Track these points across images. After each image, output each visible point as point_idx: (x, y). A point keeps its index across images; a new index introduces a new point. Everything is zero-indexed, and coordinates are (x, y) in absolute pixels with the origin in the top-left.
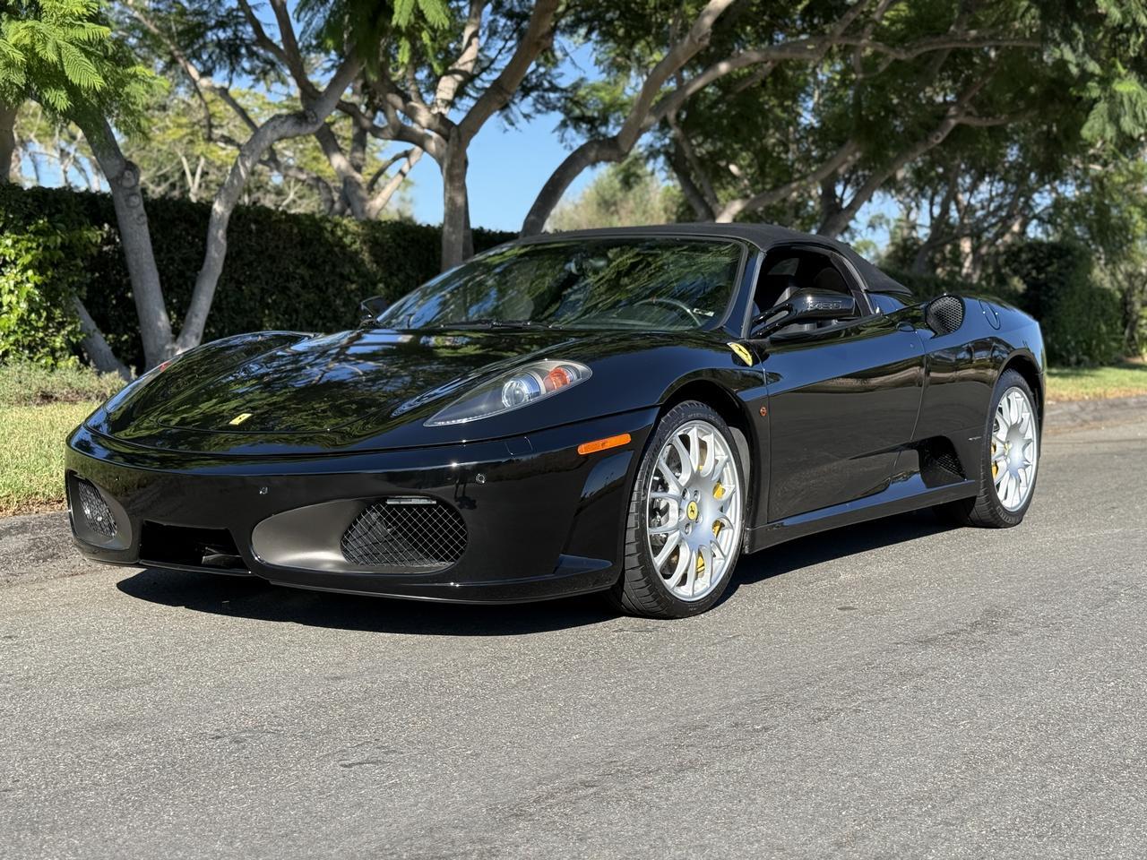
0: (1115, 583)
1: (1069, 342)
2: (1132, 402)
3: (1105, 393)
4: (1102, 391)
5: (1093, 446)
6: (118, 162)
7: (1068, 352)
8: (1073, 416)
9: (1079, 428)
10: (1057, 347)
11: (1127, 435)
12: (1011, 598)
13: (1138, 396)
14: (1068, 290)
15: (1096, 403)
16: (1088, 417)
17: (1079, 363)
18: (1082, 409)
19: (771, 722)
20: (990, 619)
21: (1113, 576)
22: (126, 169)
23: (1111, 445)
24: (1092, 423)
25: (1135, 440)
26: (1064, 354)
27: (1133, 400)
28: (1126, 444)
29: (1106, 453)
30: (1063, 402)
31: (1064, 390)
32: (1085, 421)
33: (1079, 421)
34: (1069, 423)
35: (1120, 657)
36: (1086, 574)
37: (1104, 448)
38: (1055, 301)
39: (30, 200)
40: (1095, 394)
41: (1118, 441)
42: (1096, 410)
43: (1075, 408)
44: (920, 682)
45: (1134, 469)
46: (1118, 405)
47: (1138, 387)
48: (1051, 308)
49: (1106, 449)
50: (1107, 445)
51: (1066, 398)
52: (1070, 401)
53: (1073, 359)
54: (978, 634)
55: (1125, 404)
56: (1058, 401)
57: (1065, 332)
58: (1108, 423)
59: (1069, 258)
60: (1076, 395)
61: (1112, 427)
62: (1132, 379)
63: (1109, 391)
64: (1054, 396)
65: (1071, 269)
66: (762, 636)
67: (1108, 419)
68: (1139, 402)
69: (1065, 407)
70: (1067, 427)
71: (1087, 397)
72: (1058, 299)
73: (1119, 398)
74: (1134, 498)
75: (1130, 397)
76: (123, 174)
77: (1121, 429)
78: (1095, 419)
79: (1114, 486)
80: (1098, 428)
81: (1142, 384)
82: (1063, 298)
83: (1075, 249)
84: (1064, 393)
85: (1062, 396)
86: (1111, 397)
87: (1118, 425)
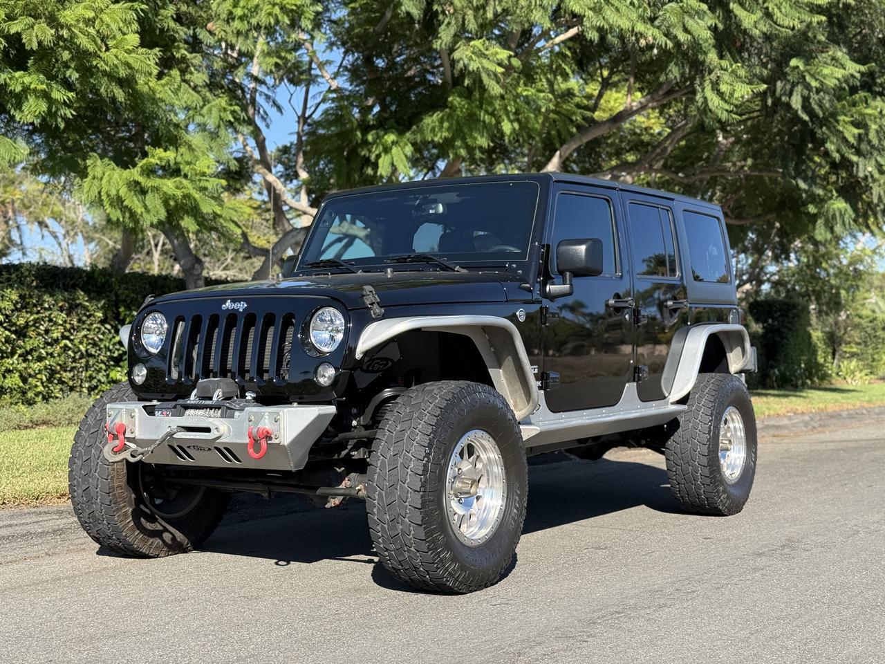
0: (856, 526)
1: (796, 371)
2: (844, 414)
3: (826, 407)
4: (824, 406)
5: (824, 445)
6: (191, 258)
7: (796, 377)
8: (806, 424)
9: (811, 433)
10: (788, 373)
11: (845, 437)
12: (798, 534)
13: (848, 410)
14: (794, 334)
15: (820, 414)
16: (816, 425)
17: (804, 384)
18: (812, 419)
19: (694, 589)
20: (790, 543)
21: (854, 522)
22: (196, 263)
23: (835, 444)
24: (819, 429)
25: (851, 441)
26: (793, 378)
27: (846, 413)
28: (845, 444)
29: (833, 450)
30: (798, 414)
31: (799, 405)
32: (814, 427)
33: (810, 427)
34: (804, 428)
35: (866, 561)
36: (838, 521)
37: (831, 446)
38: (785, 341)
39: (148, 286)
40: (819, 409)
41: (840, 441)
42: (820, 419)
43: (807, 418)
44: (764, 572)
45: (854, 460)
46: (835, 416)
47: (848, 403)
48: (783, 346)
49: (833, 447)
50: (832, 444)
51: (800, 412)
52: (803, 413)
53: (800, 382)
54: (786, 550)
55: (840, 415)
56: (795, 413)
57: (793, 363)
58: (830, 429)
59: (795, 311)
60: (807, 409)
61: (834, 431)
62: (843, 398)
63: (828, 406)
64: (792, 409)
65: (796, 319)
66: (668, 552)
67: (829, 426)
68: (849, 414)
69: (800, 418)
70: (802, 431)
71: (814, 411)
72: (788, 340)
73: (835, 411)
74: (857, 478)
75: (843, 410)
76: (194, 266)
77: (840, 433)
78: (821, 426)
79: (844, 471)
80: (824, 432)
81: (849, 401)
82: (791, 339)
83: (798, 305)
84: (799, 408)
85: (797, 410)
86: (830, 411)
87: (837, 431)
